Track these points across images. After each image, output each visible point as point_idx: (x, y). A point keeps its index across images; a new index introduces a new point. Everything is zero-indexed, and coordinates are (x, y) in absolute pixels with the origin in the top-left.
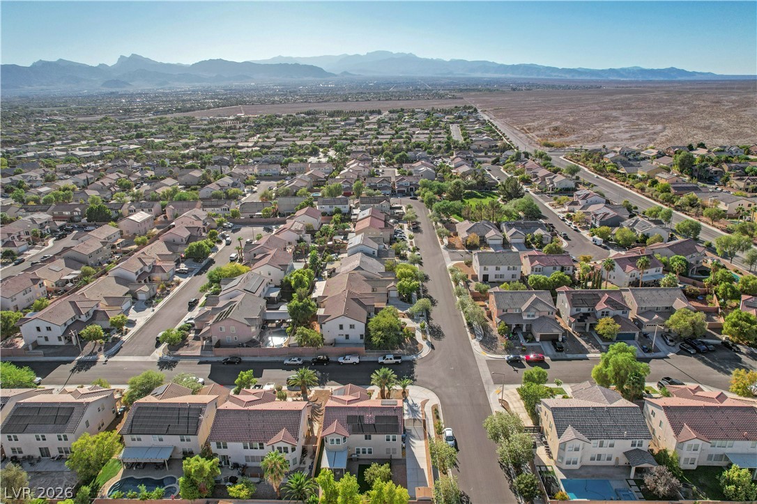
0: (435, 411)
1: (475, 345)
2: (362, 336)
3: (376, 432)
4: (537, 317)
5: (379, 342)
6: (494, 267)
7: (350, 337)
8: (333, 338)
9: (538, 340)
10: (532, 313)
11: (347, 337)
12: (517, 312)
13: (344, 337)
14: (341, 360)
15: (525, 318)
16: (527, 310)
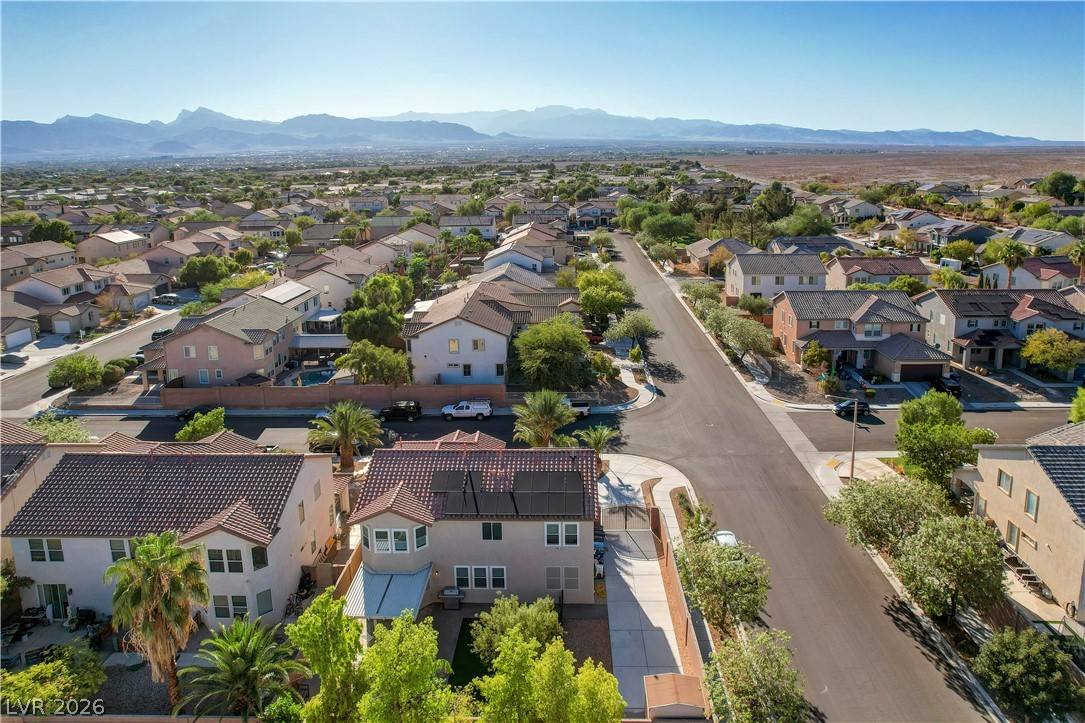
0: (680, 498)
1: (757, 390)
2: (499, 368)
3: (517, 516)
4: (885, 336)
5: (539, 369)
6: (773, 278)
7: (473, 370)
8: (435, 372)
9: (896, 377)
10: (877, 327)
11: (467, 370)
12: (842, 328)
13: (461, 370)
14: (448, 410)
15: (860, 337)
16: (863, 320)
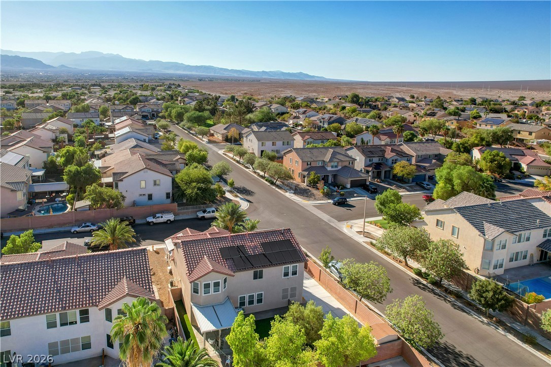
1: (289, 195)
3: (271, 264)
4: (340, 167)
6: (271, 143)
7: (154, 196)
8: (133, 200)
9: (349, 186)
10: (336, 164)
11: (150, 197)
12: (320, 165)
13: (147, 197)
14: (150, 219)
15: (329, 169)
